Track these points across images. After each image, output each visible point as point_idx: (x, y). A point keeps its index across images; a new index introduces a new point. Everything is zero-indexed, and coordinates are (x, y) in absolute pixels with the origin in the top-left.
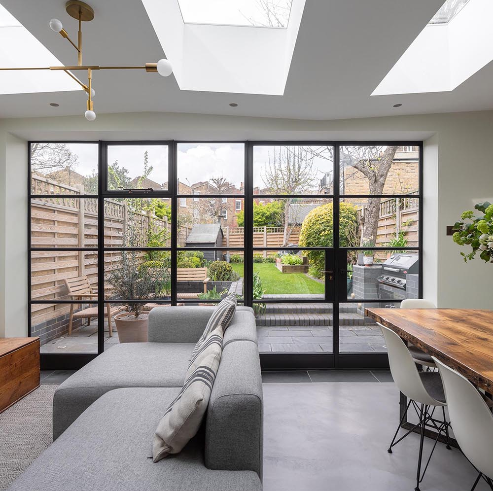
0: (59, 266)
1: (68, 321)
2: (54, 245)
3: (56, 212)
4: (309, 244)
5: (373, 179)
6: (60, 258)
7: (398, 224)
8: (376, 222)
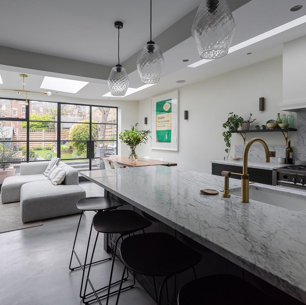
4: (74, 139)
5: (104, 112)
7: (113, 131)
8: (105, 130)
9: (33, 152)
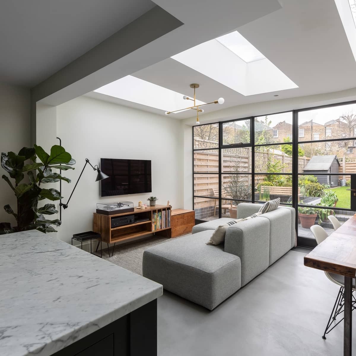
0: (210, 182)
1: (214, 210)
2: (208, 171)
3: (209, 155)
6: (211, 178)
9: (319, 189)
